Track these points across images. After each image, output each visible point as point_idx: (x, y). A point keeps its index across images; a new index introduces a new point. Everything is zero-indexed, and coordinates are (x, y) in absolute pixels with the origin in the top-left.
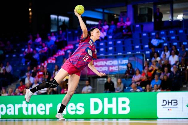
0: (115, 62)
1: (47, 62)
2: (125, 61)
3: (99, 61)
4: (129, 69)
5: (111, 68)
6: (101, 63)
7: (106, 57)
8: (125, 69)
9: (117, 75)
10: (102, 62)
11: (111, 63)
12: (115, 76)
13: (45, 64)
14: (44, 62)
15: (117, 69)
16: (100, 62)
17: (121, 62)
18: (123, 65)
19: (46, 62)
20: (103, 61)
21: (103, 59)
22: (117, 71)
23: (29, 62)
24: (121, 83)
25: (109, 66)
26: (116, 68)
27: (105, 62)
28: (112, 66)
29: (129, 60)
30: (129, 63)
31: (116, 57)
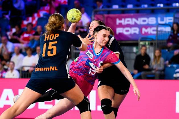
0: (152, 20)
1: (39, 15)
2: (169, 19)
3: (125, 18)
4: (175, 32)
5: (144, 30)
6: (128, 21)
7: (138, 12)
8: (168, 32)
9: (154, 42)
10: (130, 19)
11: (144, 21)
12: (151, 44)
13: (34, 19)
14: (32, 16)
15: (155, 32)
16: (127, 19)
17: (162, 20)
18: (165, 25)
19: (36, 15)
20: (132, 17)
21: (132, 14)
22: (154, 34)
23: (7, 14)
24: (160, 56)
25: (141, 27)
26: (154, 30)
27: (134, 20)
28: (147, 26)
29: (175, 18)
30: (174, 23)
31: (153, 12)
